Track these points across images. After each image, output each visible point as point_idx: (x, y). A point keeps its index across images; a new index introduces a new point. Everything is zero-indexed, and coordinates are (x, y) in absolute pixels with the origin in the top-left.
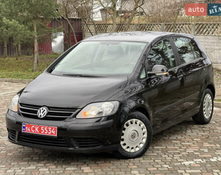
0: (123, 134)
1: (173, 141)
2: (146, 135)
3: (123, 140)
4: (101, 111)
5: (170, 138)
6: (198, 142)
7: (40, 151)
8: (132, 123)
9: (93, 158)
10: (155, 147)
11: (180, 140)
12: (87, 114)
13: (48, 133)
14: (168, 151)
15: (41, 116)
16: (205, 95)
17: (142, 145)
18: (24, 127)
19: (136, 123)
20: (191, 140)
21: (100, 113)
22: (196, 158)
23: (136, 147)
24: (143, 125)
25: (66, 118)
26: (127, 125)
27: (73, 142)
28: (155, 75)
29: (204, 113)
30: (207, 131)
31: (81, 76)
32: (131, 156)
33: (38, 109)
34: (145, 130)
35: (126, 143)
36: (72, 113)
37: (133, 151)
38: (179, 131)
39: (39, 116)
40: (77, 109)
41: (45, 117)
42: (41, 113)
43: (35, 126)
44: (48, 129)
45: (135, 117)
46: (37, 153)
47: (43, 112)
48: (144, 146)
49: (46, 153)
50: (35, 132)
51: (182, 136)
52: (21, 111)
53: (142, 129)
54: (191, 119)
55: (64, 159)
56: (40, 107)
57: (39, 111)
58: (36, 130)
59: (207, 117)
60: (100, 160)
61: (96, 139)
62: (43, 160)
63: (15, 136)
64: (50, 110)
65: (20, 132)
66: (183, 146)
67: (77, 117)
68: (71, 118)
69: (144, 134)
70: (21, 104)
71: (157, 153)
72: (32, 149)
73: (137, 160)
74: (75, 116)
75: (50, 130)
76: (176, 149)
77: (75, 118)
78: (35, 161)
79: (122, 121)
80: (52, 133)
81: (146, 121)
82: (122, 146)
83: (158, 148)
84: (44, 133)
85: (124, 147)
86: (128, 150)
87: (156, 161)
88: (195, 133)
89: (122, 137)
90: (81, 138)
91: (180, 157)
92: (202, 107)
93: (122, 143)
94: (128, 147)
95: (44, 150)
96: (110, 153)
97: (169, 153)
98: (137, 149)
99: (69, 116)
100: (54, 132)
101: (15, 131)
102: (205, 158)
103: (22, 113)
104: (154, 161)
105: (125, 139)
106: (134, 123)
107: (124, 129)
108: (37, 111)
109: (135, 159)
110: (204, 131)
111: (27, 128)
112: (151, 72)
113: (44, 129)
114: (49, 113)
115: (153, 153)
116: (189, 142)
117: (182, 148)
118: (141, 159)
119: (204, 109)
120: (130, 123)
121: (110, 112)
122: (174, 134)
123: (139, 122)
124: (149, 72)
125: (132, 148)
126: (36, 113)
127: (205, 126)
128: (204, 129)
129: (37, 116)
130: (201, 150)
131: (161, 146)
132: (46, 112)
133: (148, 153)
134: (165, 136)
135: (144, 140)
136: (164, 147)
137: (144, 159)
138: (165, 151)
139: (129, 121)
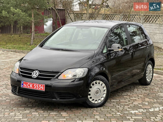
0: (90, 91)
1: (124, 97)
2: (105, 92)
3: (90, 95)
4: (75, 74)
5: (122, 94)
6: (141, 98)
7: (33, 101)
8: (96, 83)
9: (69, 107)
10: (111, 100)
11: (129, 96)
12: (65, 76)
13: (38, 89)
14: (121, 103)
15: (34, 77)
16: (148, 65)
17: (102, 99)
18: (22, 84)
19: (99, 83)
20: (137, 96)
21: (75, 76)
22: (139, 109)
23: (99, 100)
24: (104, 85)
25: (51, 79)
26: (93, 85)
27: (56, 95)
28: (113, 51)
29: (147, 77)
30: (148, 90)
31: (62, 50)
32: (95, 106)
33: (33, 72)
34: (105, 88)
35: (92, 97)
36: (55, 76)
37: (96, 102)
38: (129, 89)
39: (33, 77)
40: (59, 72)
41: (37, 77)
42: (34, 75)
43: (30, 83)
44: (39, 86)
45: (99, 79)
46: (31, 102)
47: (36, 74)
48: (104, 99)
49: (37, 102)
50: (30, 87)
51: (131, 93)
52: (20, 73)
53: (103, 88)
54: (138, 81)
55: (49, 107)
56: (34, 70)
57: (33, 73)
58: (31, 86)
59: (148, 80)
60: (74, 108)
61: (71, 93)
62: (35, 107)
63: (16, 90)
64: (40, 73)
65: (20, 87)
66: (131, 100)
67: (58, 78)
68: (54, 79)
69: (104, 91)
70: (21, 68)
71: (113, 105)
72: (27, 99)
73: (99, 108)
74: (57, 77)
75: (40, 86)
76: (126, 102)
77: (57, 79)
78: (30, 107)
79: (89, 81)
80: (41, 89)
81: (106, 82)
82: (89, 99)
83: (114, 101)
84: (36, 88)
85: (91, 100)
86: (93, 102)
87: (112, 110)
88: (140, 91)
89: (89, 93)
90: (61, 93)
91: (129, 108)
92: (145, 73)
93: (89, 97)
94: (93, 100)
95: (36, 100)
96: (81, 103)
97: (121, 104)
98: (100, 101)
99: (53, 77)
100: (43, 88)
101: (16, 87)
102: (146, 109)
103: (22, 75)
104: (111, 109)
105: (91, 94)
106: (98, 83)
107: (91, 87)
108: (32, 73)
109: (98, 108)
110: (146, 90)
111: (24, 84)
112: (110, 49)
113: (36, 86)
114: (40, 75)
115: (110, 104)
116: (135, 97)
117: (131, 101)
118: (102, 108)
119: (147, 75)
120: (95, 84)
121: (81, 75)
122: (125, 92)
123: (101, 82)
124: (109, 49)
125: (96, 101)
126: (31, 75)
127: (147, 86)
128: (146, 89)
129: (31, 77)
130: (144, 103)
131: (116, 100)
132: (37, 74)
133: (107, 104)
134: (119, 93)
135: (104, 95)
136: (118, 101)
137: (104, 108)
138: (118, 103)
139: (94, 82)
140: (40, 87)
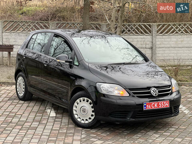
13: (164, 107)
18: (145, 106)
25: (169, 93)
42: (155, 93)
43: (154, 103)
50: (154, 108)
58: (156, 105)
84: (161, 107)
111: (148, 106)
113: (161, 104)
140: (165, 104)
